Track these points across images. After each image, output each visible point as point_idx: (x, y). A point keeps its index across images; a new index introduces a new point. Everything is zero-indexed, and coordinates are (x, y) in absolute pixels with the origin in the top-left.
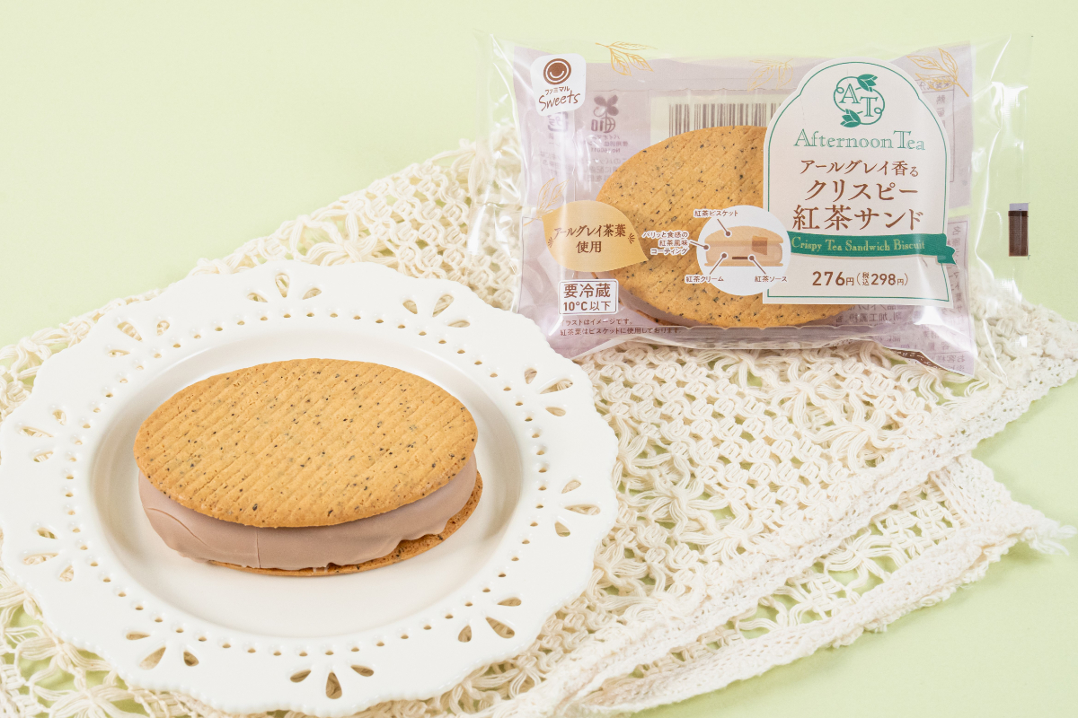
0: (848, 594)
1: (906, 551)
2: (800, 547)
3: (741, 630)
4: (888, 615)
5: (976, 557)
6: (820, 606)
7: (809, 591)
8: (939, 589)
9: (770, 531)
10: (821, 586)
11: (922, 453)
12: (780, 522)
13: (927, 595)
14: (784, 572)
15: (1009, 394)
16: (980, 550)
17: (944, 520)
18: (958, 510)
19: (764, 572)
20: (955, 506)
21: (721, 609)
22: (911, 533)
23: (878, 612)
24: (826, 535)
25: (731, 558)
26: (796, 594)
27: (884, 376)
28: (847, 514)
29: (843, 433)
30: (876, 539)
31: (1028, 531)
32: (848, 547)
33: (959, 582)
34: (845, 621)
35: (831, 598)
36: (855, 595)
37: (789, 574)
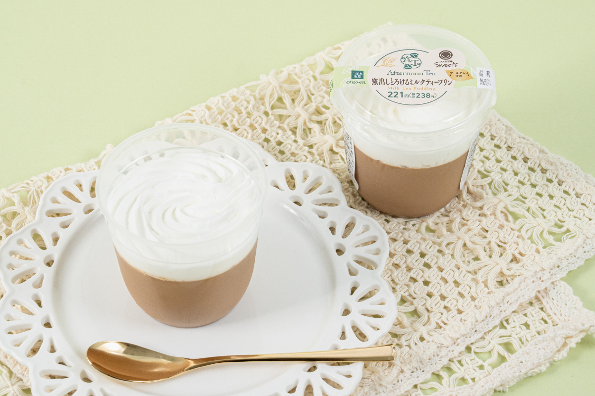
0: (485, 368)
1: (521, 340)
2: (458, 339)
3: (421, 389)
4: (509, 382)
5: (561, 344)
6: (468, 375)
7: (462, 365)
8: (539, 365)
9: (441, 327)
10: (469, 362)
11: (533, 279)
12: (446, 322)
13: (532, 369)
14: (447, 355)
15: (588, 241)
16: (564, 340)
17: (542, 319)
18: (551, 313)
19: (435, 354)
20: (549, 311)
21: (408, 379)
22: (524, 327)
23: (503, 381)
24: (474, 330)
25: (416, 344)
26: (455, 366)
27: (511, 229)
28: (486, 317)
29: (485, 266)
30: (503, 332)
31: (592, 328)
32: (486, 337)
33: (551, 360)
34: (483, 386)
35: (475, 370)
36: (490, 368)
37: (450, 356)
